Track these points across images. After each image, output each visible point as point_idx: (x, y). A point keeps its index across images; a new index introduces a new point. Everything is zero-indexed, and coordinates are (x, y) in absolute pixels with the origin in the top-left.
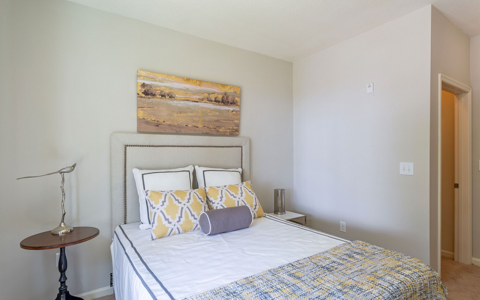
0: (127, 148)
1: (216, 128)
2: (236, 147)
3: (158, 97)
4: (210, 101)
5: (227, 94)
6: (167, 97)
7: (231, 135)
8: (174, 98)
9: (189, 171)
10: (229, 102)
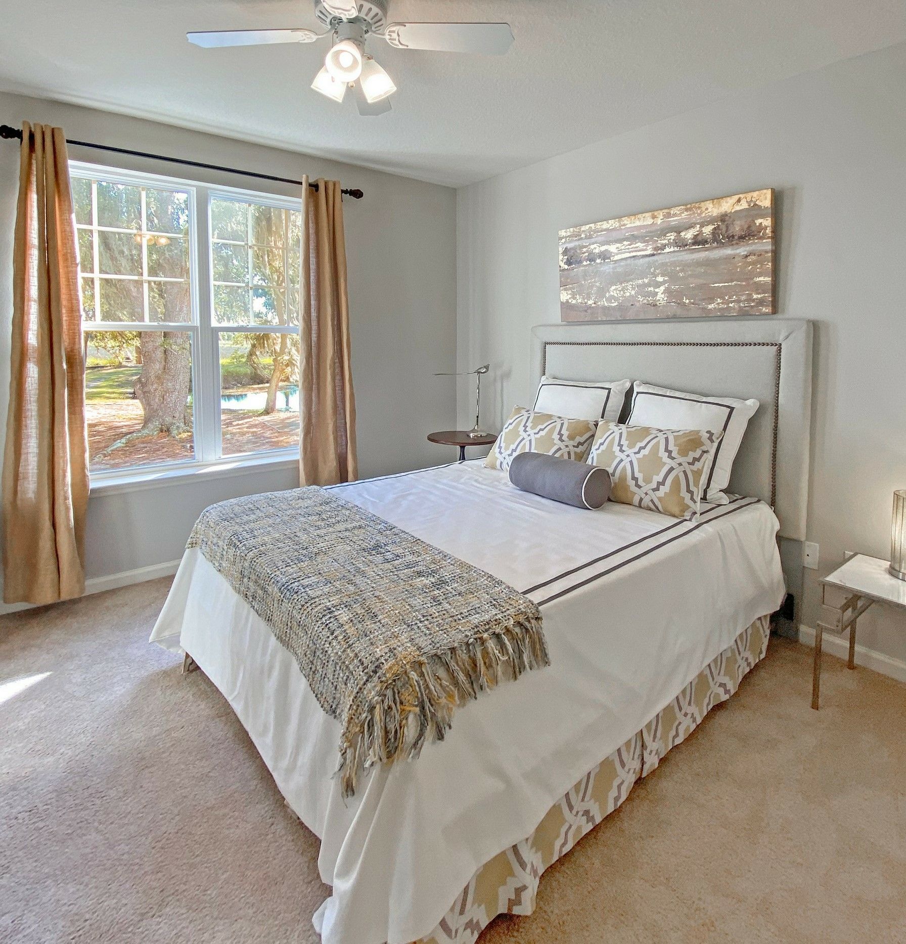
0: (547, 346)
1: (700, 302)
2: (759, 344)
3: (585, 263)
4: (680, 246)
5: (727, 218)
6: (598, 261)
7: (744, 315)
8: (609, 258)
9: (609, 389)
10: (733, 236)
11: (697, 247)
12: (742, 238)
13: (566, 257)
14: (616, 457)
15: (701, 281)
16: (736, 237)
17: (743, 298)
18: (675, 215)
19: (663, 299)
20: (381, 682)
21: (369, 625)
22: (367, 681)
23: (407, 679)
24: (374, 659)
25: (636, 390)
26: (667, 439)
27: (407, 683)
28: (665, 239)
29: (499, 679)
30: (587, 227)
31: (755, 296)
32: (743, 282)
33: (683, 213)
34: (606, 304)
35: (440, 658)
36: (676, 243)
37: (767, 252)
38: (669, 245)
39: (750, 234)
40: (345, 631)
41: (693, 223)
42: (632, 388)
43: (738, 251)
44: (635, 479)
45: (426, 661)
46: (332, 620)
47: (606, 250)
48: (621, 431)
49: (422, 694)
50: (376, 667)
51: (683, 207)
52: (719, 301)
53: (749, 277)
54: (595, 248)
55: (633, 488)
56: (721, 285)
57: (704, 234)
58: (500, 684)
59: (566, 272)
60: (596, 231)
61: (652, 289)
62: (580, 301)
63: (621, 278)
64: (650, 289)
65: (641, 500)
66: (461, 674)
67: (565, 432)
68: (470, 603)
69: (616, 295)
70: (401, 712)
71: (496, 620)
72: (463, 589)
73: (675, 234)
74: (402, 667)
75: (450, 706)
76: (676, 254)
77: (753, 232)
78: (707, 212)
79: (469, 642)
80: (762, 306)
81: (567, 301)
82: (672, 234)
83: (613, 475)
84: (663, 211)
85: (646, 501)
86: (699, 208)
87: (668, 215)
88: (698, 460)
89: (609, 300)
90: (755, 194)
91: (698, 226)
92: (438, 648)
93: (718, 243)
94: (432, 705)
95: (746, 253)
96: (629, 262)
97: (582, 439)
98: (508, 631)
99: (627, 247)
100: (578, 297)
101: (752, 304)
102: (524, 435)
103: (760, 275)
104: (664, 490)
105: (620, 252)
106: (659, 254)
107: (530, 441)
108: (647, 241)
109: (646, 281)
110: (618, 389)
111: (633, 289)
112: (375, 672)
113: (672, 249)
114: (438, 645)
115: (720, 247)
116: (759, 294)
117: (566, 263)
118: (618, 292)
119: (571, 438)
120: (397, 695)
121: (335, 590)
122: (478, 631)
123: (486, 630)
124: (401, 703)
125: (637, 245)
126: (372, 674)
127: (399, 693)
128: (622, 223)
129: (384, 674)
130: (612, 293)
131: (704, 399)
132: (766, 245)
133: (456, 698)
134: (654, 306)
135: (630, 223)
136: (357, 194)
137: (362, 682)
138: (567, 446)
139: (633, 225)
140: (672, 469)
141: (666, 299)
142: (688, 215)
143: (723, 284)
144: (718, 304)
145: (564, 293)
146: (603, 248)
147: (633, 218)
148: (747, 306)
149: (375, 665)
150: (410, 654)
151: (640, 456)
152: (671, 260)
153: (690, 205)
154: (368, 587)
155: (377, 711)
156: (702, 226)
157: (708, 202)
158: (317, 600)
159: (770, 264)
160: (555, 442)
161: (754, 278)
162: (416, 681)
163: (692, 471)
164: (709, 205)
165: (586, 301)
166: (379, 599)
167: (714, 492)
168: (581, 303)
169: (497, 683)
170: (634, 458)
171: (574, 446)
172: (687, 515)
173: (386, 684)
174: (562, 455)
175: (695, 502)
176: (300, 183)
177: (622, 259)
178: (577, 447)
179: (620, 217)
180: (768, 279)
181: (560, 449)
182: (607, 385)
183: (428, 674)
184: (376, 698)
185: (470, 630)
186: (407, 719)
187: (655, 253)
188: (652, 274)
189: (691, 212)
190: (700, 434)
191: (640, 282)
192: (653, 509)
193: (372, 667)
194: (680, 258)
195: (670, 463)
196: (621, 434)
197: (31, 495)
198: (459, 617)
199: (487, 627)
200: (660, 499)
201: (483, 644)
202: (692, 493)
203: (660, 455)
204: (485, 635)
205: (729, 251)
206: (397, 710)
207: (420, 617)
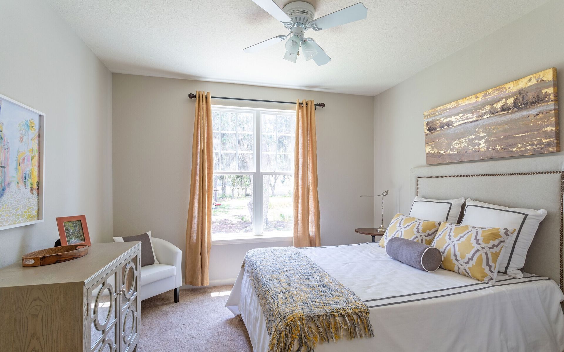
0: (419, 179)
1: (507, 147)
2: (548, 172)
3: (438, 129)
4: (493, 113)
5: (523, 92)
6: (446, 127)
7: (537, 154)
8: (451, 125)
9: (451, 204)
10: (527, 103)
11: (504, 113)
12: (533, 103)
13: (428, 127)
14: (447, 242)
15: (508, 134)
16: (529, 103)
17: (535, 142)
18: (490, 94)
19: (484, 147)
20: (285, 323)
21: (289, 300)
22: (280, 321)
23: (296, 324)
24: (284, 313)
25: (467, 204)
26: (477, 233)
27: (296, 326)
28: (484, 110)
29: (341, 337)
30: (439, 108)
31: (544, 141)
32: (535, 132)
33: (494, 92)
34: (451, 152)
35: (312, 319)
36: (491, 111)
37: (551, 110)
38: (487, 113)
39: (539, 100)
40: (278, 301)
41: (501, 98)
42: (465, 203)
43: (531, 112)
44: (455, 255)
45: (305, 318)
46: (276, 297)
47: (450, 120)
48: (451, 227)
49: (301, 332)
50: (284, 316)
51: (494, 89)
52: (520, 145)
53: (538, 129)
54: (444, 120)
55: (454, 261)
56: (520, 135)
57: (508, 104)
58: (342, 339)
59: (429, 136)
60: (444, 110)
61: (477, 141)
62: (436, 152)
63: (459, 136)
64: (476, 141)
65: (459, 268)
66: (321, 328)
67: (421, 228)
68: (335, 300)
69: (456, 147)
70: (292, 338)
71: (344, 309)
72: (335, 294)
73: (490, 106)
74: (294, 318)
75: (315, 342)
76: (492, 118)
77: (541, 98)
78: (509, 90)
79: (327, 315)
80: (550, 146)
81: (429, 153)
82: (488, 106)
83: (443, 253)
84: (482, 93)
85: (462, 270)
86: (505, 88)
87: (486, 95)
88: (497, 246)
89: (452, 150)
90: (541, 74)
91: (504, 99)
92: (312, 314)
93: (517, 108)
94: (306, 339)
95: (536, 113)
96: (463, 126)
97: (431, 232)
98: (349, 315)
99: (462, 118)
100: (435, 149)
101: (543, 146)
102: (399, 228)
103: (547, 126)
104: (472, 263)
105: (458, 120)
106: (481, 119)
107: (401, 232)
108: (473, 113)
109: (473, 137)
110: (457, 203)
111: (466, 142)
112: (284, 318)
113: (488, 116)
114: (312, 313)
115: (519, 111)
116: (546, 139)
117: (428, 130)
118: (457, 145)
119: (424, 231)
120: (291, 330)
121: (281, 286)
122: (333, 311)
123: (337, 312)
124: (292, 334)
125: (467, 116)
126: (282, 319)
127: (292, 329)
128: (458, 103)
129: (287, 320)
130: (454, 146)
131: (508, 209)
132: (551, 106)
133: (318, 339)
134: (479, 152)
135: (464, 103)
136: (322, 105)
137: (278, 322)
138: (421, 236)
139: (464, 104)
140: (478, 251)
141: (486, 147)
142: (497, 93)
143: (522, 135)
144: (519, 148)
145: (428, 148)
146: (448, 120)
147: (464, 99)
148: (539, 148)
149: (284, 315)
150: (299, 314)
151: (460, 242)
152: (488, 122)
153: (498, 87)
154: (295, 287)
155: (282, 335)
156: (507, 99)
157: (510, 83)
158: (273, 289)
159: (554, 118)
160: (414, 233)
161: (542, 129)
162: (300, 326)
163: (492, 253)
164: (511, 85)
165: (439, 151)
166: (297, 292)
167: (511, 269)
168: (437, 153)
169: (340, 338)
170: (456, 243)
171: (425, 236)
172: (486, 280)
173: (287, 324)
174: (418, 241)
175: (492, 272)
176: (296, 103)
177: (459, 125)
178: (427, 236)
179: (456, 100)
180: (553, 129)
181: (417, 237)
182: (450, 201)
183: (305, 324)
184: (283, 329)
185: (329, 310)
186: (294, 341)
187: (478, 119)
188: (477, 132)
189: (500, 91)
190: (499, 230)
191: (470, 138)
192: (466, 275)
193: (283, 316)
194: (494, 121)
195: (477, 247)
196: (451, 229)
197: (195, 241)
198: (327, 304)
199: (338, 311)
200: (469, 268)
201: (334, 318)
202: (490, 267)
203: (471, 242)
204: (336, 314)
205: (525, 113)
206: (290, 336)
207: (310, 301)
